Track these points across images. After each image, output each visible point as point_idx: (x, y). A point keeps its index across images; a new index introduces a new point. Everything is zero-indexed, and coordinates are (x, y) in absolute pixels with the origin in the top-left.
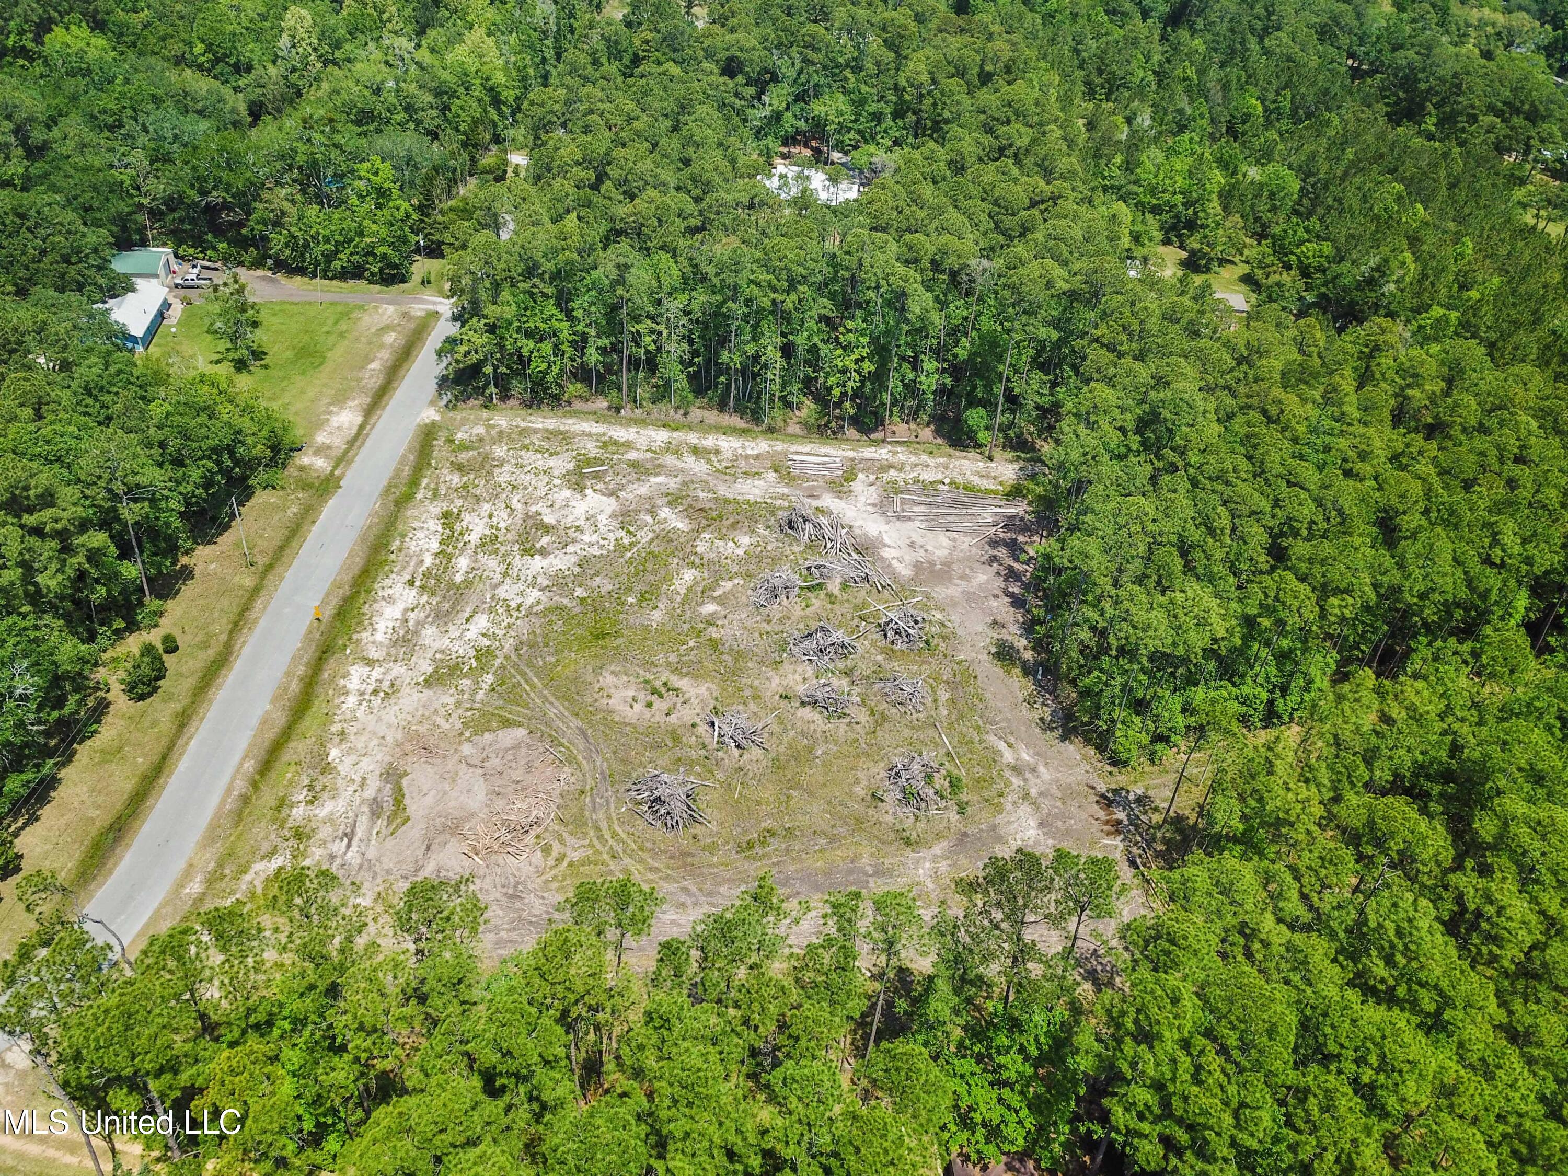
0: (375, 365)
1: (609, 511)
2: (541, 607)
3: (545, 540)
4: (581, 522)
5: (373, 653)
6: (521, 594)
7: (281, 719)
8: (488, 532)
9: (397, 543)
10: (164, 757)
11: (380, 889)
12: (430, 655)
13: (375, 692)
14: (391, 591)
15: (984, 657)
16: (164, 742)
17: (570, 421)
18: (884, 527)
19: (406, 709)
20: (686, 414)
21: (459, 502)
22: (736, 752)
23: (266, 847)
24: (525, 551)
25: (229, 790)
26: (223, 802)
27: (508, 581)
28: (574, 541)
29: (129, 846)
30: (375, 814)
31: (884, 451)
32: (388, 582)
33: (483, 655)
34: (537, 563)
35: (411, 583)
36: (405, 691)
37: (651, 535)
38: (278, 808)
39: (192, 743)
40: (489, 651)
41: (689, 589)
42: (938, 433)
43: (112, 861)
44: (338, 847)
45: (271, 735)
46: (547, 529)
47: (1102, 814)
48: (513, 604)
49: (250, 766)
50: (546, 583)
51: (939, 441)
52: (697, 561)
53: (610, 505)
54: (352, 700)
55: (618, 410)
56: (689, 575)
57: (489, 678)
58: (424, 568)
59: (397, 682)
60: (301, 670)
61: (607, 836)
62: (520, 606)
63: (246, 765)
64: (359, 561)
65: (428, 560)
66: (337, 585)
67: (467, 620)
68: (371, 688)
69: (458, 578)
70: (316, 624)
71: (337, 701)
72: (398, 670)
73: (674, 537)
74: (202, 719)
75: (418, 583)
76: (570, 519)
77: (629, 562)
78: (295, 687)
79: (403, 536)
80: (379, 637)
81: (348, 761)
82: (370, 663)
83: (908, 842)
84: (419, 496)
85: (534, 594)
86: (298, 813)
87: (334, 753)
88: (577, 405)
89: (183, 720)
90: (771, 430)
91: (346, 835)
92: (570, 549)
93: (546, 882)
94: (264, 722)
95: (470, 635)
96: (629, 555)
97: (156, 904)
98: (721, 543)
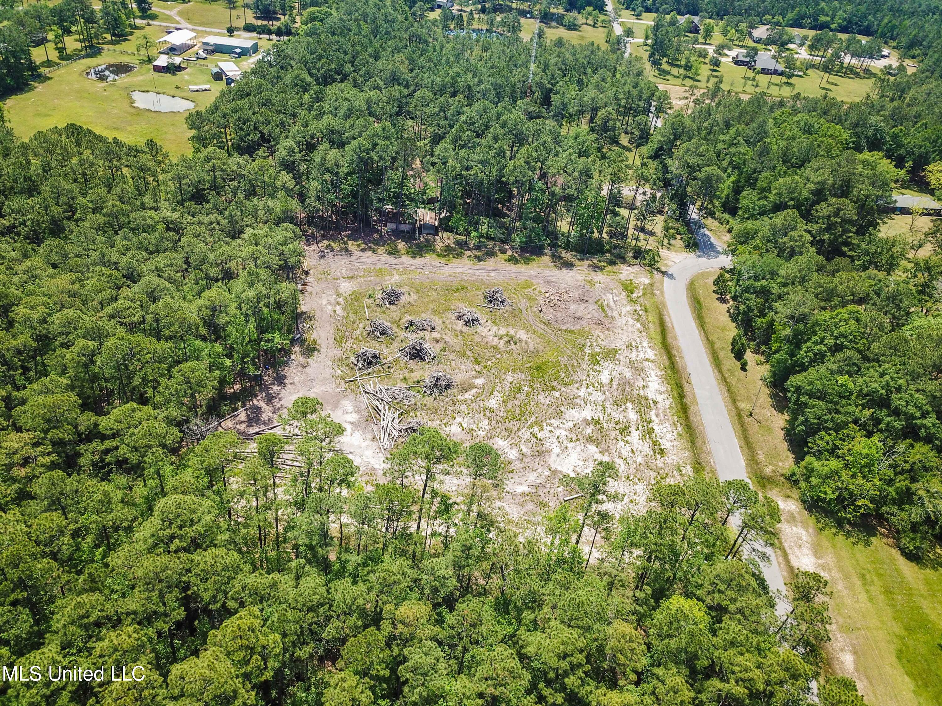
1: (553, 457)
2: (575, 385)
3: (589, 431)
4: (571, 445)
5: (649, 364)
6: (590, 395)
8: (628, 438)
12: (622, 363)
13: (637, 347)
14: (662, 397)
19: (619, 340)
24: (599, 423)
27: (601, 403)
28: (570, 430)
32: (668, 402)
33: (596, 362)
34: (588, 413)
35: (655, 402)
37: (520, 434)
40: (593, 363)
41: (491, 393)
44: (617, 298)
46: (590, 439)
48: (591, 388)
50: (578, 401)
52: (487, 413)
53: (555, 462)
54: (645, 344)
56: (492, 403)
57: (587, 351)
58: (653, 412)
59: (630, 351)
60: (678, 360)
62: (587, 388)
64: (694, 419)
65: (654, 417)
67: (612, 380)
68: (640, 349)
69: (630, 405)
71: (652, 344)
72: (633, 357)
73: (503, 433)
75: (651, 402)
76: (578, 449)
77: (531, 413)
80: (652, 372)
81: (631, 323)
82: (648, 360)
84: (689, 469)
85: (582, 393)
89: (710, 342)
91: (617, 302)
92: (571, 424)
95: (607, 372)
96: (533, 418)
98: (472, 426)
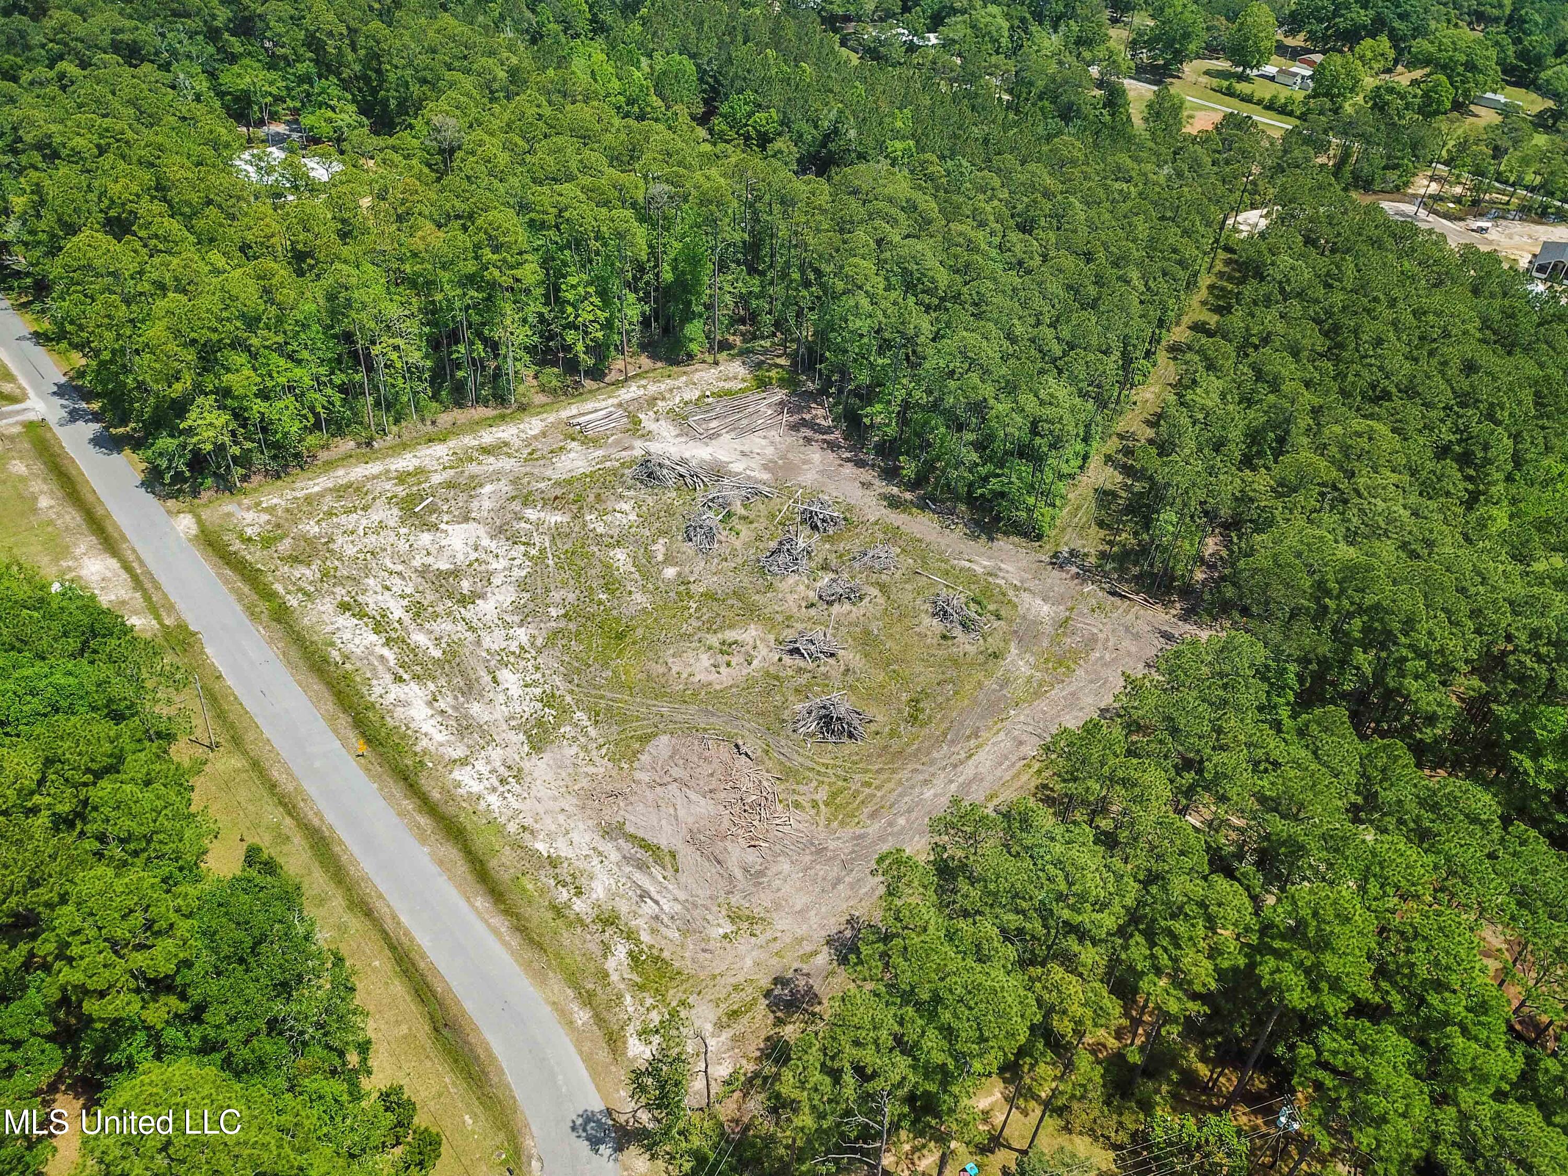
0: (44, 502)
1: (483, 534)
2: (539, 640)
3: (465, 584)
4: (473, 556)
6: (508, 638)
8: (405, 603)
9: (335, 653)
10: (392, 948)
11: (724, 912)
12: (505, 727)
14: (392, 696)
15: (884, 511)
16: (375, 935)
17: (341, 472)
18: (709, 450)
20: (433, 423)
21: (340, 590)
22: (831, 661)
23: (597, 951)
24: (461, 601)
26: (506, 944)
27: (482, 634)
28: (490, 573)
29: (476, 1029)
30: (642, 866)
31: (634, 388)
32: (377, 690)
33: (548, 701)
34: (487, 607)
35: (400, 680)
36: (527, 765)
37: (547, 538)
38: (560, 915)
39: (403, 919)
40: (550, 696)
41: (636, 566)
42: (654, 357)
43: (480, 1051)
44: (649, 908)
45: (462, 867)
46: (455, 574)
47: (1064, 575)
48: (514, 650)
49: (482, 902)
50: (516, 618)
51: (659, 364)
52: (611, 541)
53: (476, 530)
55: (369, 444)
56: (620, 555)
57: (581, 715)
59: (509, 763)
60: (408, 804)
61: (823, 770)
62: (521, 647)
63: (478, 904)
66: (331, 720)
67: (495, 681)
69: (436, 653)
70: (362, 760)
73: (567, 530)
74: (380, 896)
75: (406, 677)
76: (460, 556)
77: (560, 568)
79: (330, 644)
80: (439, 738)
83: (995, 656)
85: (522, 634)
86: (581, 907)
87: (541, 847)
88: (323, 455)
90: (523, 408)
91: (641, 896)
92: (496, 581)
93: (827, 826)
94: (440, 863)
95: (515, 693)
96: (551, 562)
97: (572, 1050)
98: (609, 518)
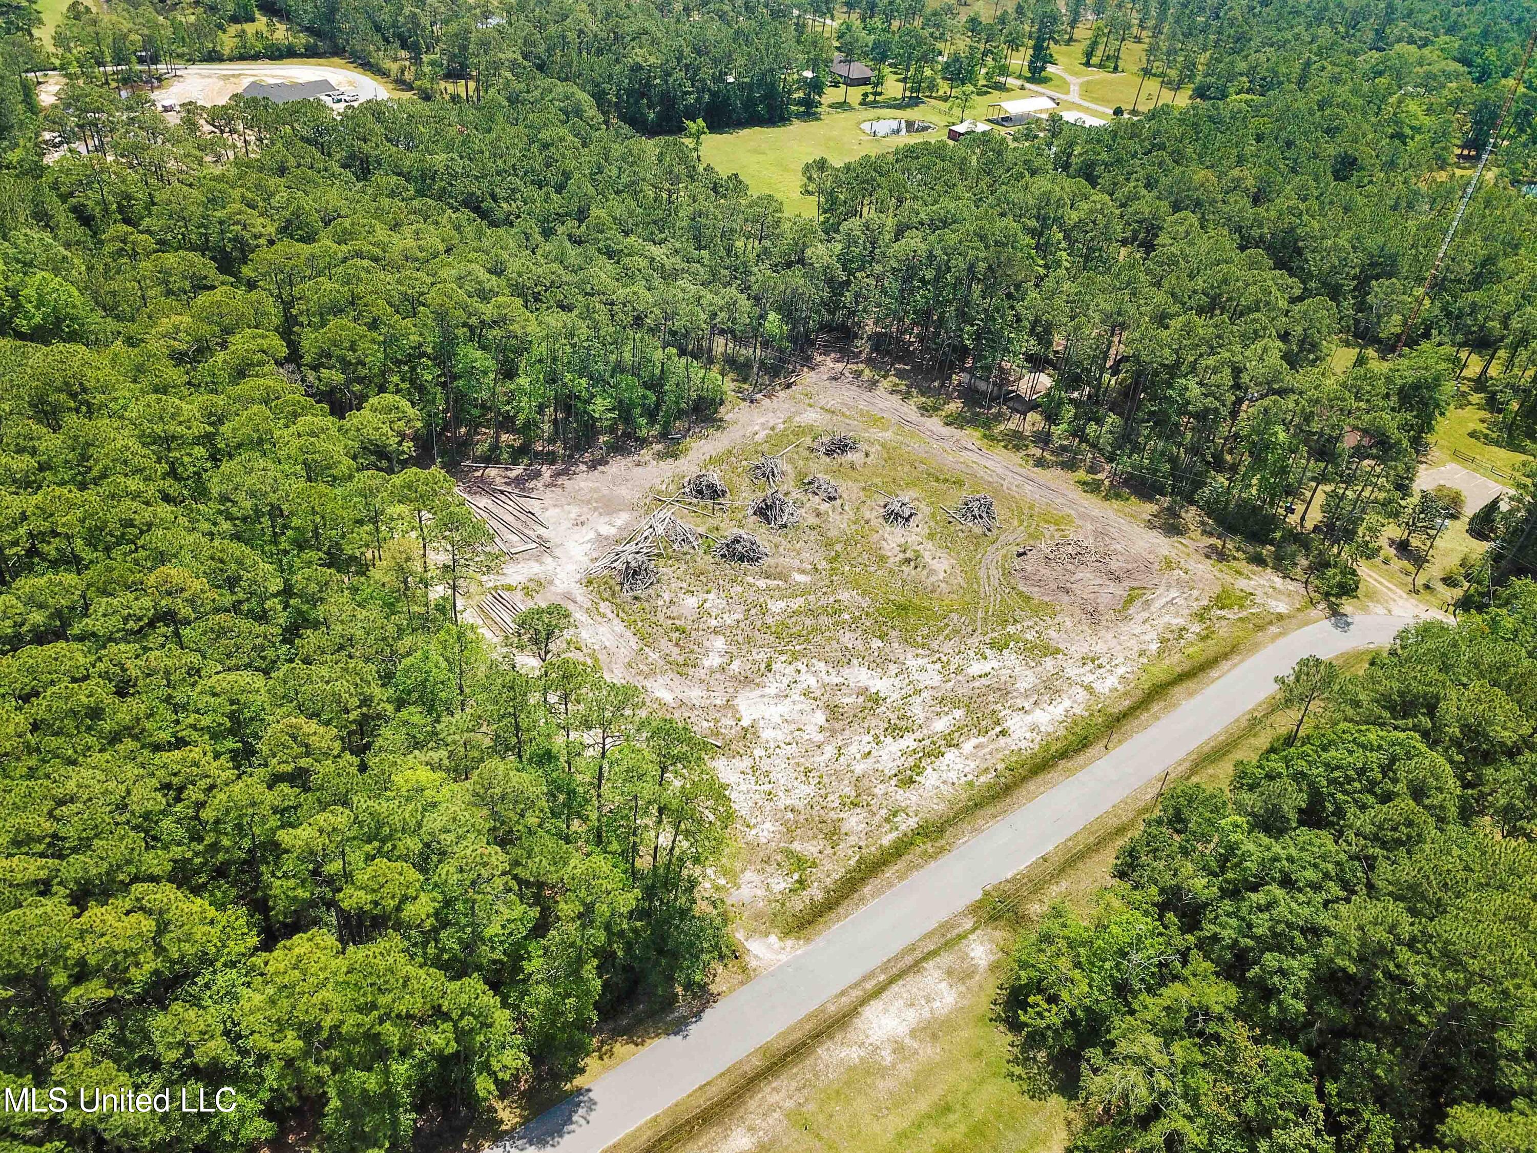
1: (755, 693)
2: (920, 651)
3: (848, 700)
4: (797, 698)
5: (1082, 695)
6: (923, 670)
7: (1178, 691)
8: (889, 739)
9: (982, 779)
12: (1040, 669)
13: (1100, 667)
14: (1028, 735)
18: (571, 545)
19: (1086, 645)
21: (879, 790)
23: (1224, 623)
24: (876, 702)
25: (1234, 666)
27: (921, 686)
28: (825, 685)
32: (1023, 744)
33: (999, 646)
34: (880, 686)
35: (1003, 733)
36: (1077, 656)
37: (756, 650)
38: (1207, 637)
40: (992, 645)
41: (794, 596)
45: (1191, 684)
46: (833, 710)
48: (938, 666)
49: (1214, 673)
50: (893, 666)
52: (754, 611)
54: (1121, 671)
56: (777, 605)
57: (1011, 629)
58: (981, 739)
60: (1145, 716)
62: (934, 662)
64: (1031, 786)
65: (968, 747)
66: (1070, 773)
67: (986, 675)
68: (1102, 671)
69: (959, 713)
71: (1131, 676)
72: (1072, 671)
73: (739, 638)
75: (998, 729)
76: (800, 707)
77: (807, 641)
78: (1156, 707)
79: (970, 784)
80: (1067, 703)
81: (1147, 638)
82: (1089, 689)
84: (912, 822)
85: (913, 663)
86: (1196, 628)
87: (1154, 647)
92: (837, 681)
94: (1191, 695)
95: (996, 665)
96: (798, 647)
98: (713, 610)
